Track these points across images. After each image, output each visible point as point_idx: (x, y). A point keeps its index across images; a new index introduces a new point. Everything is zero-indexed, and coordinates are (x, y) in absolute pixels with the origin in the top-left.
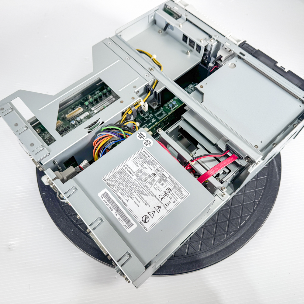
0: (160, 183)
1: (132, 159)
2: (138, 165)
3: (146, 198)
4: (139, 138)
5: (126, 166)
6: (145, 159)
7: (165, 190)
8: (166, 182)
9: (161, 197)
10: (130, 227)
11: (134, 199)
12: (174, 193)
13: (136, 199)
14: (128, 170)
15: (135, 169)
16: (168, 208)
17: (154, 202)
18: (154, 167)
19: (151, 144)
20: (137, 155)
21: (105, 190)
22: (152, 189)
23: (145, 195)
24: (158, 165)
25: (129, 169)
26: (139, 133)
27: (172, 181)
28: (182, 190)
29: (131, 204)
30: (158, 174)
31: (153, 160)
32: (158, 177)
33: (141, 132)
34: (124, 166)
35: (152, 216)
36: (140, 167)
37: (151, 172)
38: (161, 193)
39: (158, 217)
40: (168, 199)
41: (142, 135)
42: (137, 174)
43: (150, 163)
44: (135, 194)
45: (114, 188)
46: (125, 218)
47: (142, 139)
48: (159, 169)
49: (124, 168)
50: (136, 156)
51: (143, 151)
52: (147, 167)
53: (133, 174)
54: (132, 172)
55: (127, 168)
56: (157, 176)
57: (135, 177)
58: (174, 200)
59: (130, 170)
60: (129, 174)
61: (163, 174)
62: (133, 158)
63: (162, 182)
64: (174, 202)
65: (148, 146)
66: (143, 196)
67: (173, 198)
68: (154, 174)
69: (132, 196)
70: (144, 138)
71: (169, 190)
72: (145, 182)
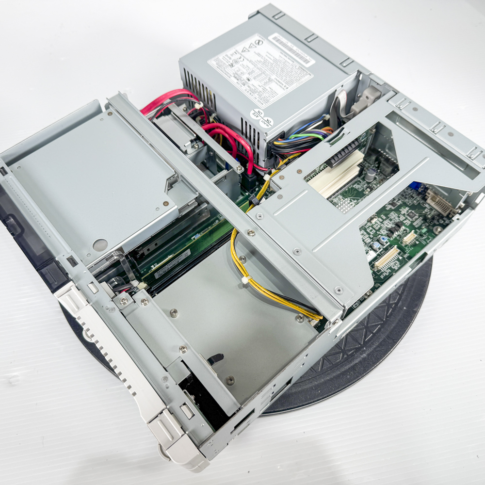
0: (241, 71)
1: (278, 96)
2: (269, 90)
3: (259, 59)
4: (270, 119)
5: (285, 88)
6: (260, 96)
7: (236, 66)
8: (234, 72)
9: (242, 59)
10: (276, 37)
11: (272, 58)
12: (226, 63)
13: (270, 58)
14: (282, 84)
15: (273, 85)
16: (234, 50)
17: (251, 55)
18: (249, 87)
19: (252, 112)
20: (271, 100)
21: (307, 66)
22: (251, 66)
23: (260, 62)
24: (244, 89)
25: (281, 85)
26: (270, 126)
27: (227, 73)
28: (216, 65)
29: (276, 54)
30: (244, 80)
31: (251, 94)
32: (245, 77)
33: (267, 127)
34: (287, 88)
35: (252, 45)
36: (267, 88)
37: (252, 82)
38: (241, 63)
39: (246, 44)
40: (233, 58)
41: (265, 124)
42: (270, 80)
43: (253, 91)
44: (272, 62)
45: (297, 67)
46: (281, 43)
47: (266, 119)
48: (242, 85)
49: (287, 86)
50: (273, 99)
51: (264, 104)
52: (258, 87)
53: (276, 81)
54: (277, 82)
55: (283, 86)
56: (245, 79)
57: (273, 77)
58: (226, 57)
59: (280, 84)
60: (280, 80)
61: (238, 80)
62: (276, 97)
63: (239, 73)
64: (227, 55)
65: (257, 110)
66: (262, 60)
67: (228, 59)
68: (249, 80)
69: (275, 60)
70: (262, 120)
71: (232, 65)
72: (260, 73)
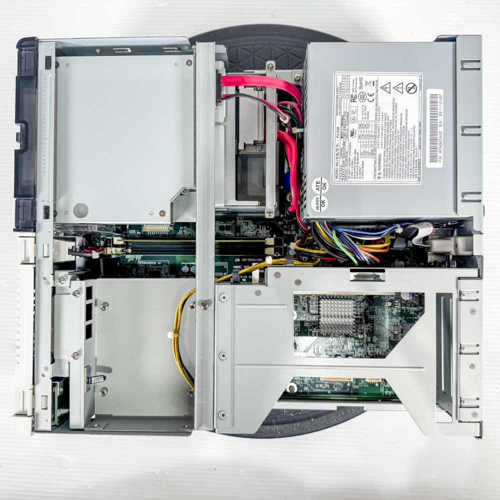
0: (356, 116)
1: (362, 180)
2: (360, 164)
3: (390, 113)
4: (326, 203)
5: (377, 176)
6: (344, 164)
7: (358, 103)
8: (348, 111)
9: (371, 99)
10: (437, 95)
11: (404, 124)
12: (351, 91)
13: (401, 121)
14: (379, 169)
15: (369, 163)
16: (375, 78)
17: (385, 100)
18: (344, 144)
19: (319, 179)
20: (351, 179)
21: (429, 165)
22: (372, 117)
23: (387, 118)
24: (337, 142)
25: (377, 168)
26: (319, 211)
27: (339, 106)
28: (338, 85)
29: (413, 121)
30: (348, 130)
31: (337, 155)
32: (353, 126)
33: (315, 209)
34: (379, 178)
35: (401, 86)
36: (361, 160)
37: (354, 142)
38: (366, 103)
39: (395, 79)
40: (364, 89)
41: (317, 204)
42: (373, 153)
43: (343, 153)
44: (398, 129)
45: (416, 158)
46: (434, 109)
47: (323, 198)
48: (339, 136)
49: (382, 176)
50: (353, 180)
51: (338, 180)
52: (352, 151)
53: (378, 158)
54: (378, 161)
55: (377, 172)
56: (351, 129)
57: (380, 151)
58: (358, 82)
59: (377, 165)
60: (382, 161)
61: (342, 124)
62: (358, 180)
63: (352, 116)
64: (361, 79)
65: (324, 181)
66: (391, 118)
67: (358, 85)
68: (352, 135)
69: (404, 129)
70: (319, 197)
71: (353, 99)
72: (373, 133)
